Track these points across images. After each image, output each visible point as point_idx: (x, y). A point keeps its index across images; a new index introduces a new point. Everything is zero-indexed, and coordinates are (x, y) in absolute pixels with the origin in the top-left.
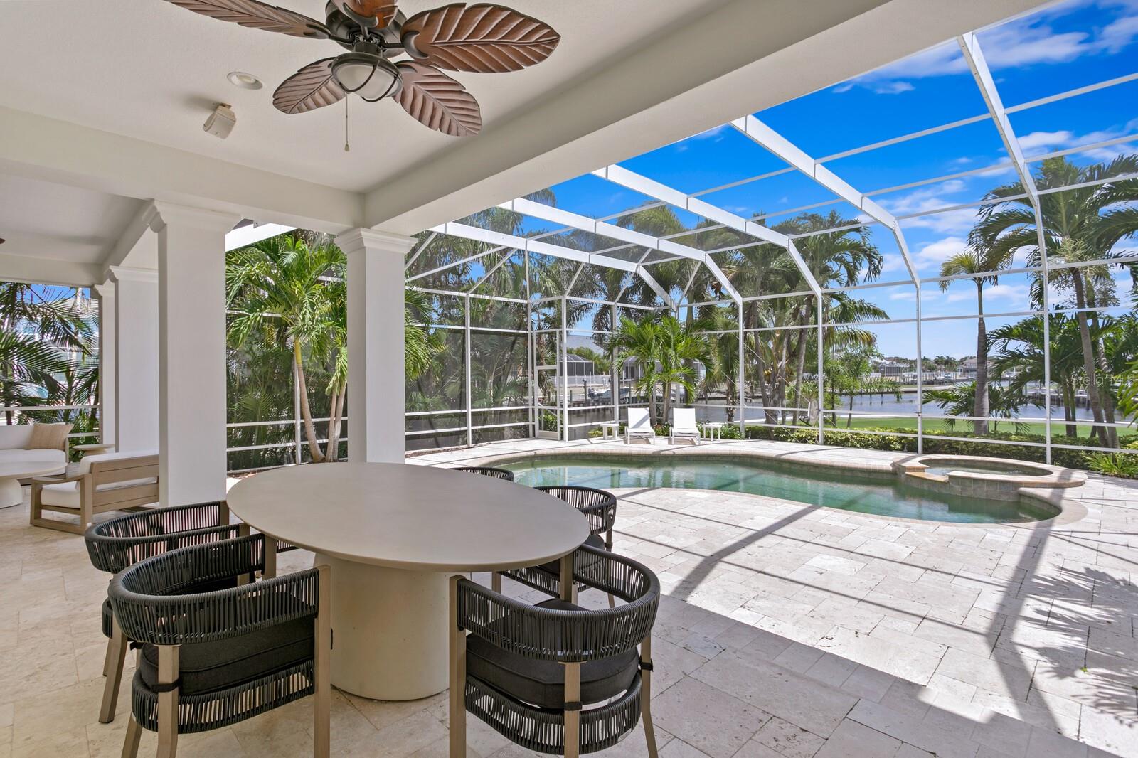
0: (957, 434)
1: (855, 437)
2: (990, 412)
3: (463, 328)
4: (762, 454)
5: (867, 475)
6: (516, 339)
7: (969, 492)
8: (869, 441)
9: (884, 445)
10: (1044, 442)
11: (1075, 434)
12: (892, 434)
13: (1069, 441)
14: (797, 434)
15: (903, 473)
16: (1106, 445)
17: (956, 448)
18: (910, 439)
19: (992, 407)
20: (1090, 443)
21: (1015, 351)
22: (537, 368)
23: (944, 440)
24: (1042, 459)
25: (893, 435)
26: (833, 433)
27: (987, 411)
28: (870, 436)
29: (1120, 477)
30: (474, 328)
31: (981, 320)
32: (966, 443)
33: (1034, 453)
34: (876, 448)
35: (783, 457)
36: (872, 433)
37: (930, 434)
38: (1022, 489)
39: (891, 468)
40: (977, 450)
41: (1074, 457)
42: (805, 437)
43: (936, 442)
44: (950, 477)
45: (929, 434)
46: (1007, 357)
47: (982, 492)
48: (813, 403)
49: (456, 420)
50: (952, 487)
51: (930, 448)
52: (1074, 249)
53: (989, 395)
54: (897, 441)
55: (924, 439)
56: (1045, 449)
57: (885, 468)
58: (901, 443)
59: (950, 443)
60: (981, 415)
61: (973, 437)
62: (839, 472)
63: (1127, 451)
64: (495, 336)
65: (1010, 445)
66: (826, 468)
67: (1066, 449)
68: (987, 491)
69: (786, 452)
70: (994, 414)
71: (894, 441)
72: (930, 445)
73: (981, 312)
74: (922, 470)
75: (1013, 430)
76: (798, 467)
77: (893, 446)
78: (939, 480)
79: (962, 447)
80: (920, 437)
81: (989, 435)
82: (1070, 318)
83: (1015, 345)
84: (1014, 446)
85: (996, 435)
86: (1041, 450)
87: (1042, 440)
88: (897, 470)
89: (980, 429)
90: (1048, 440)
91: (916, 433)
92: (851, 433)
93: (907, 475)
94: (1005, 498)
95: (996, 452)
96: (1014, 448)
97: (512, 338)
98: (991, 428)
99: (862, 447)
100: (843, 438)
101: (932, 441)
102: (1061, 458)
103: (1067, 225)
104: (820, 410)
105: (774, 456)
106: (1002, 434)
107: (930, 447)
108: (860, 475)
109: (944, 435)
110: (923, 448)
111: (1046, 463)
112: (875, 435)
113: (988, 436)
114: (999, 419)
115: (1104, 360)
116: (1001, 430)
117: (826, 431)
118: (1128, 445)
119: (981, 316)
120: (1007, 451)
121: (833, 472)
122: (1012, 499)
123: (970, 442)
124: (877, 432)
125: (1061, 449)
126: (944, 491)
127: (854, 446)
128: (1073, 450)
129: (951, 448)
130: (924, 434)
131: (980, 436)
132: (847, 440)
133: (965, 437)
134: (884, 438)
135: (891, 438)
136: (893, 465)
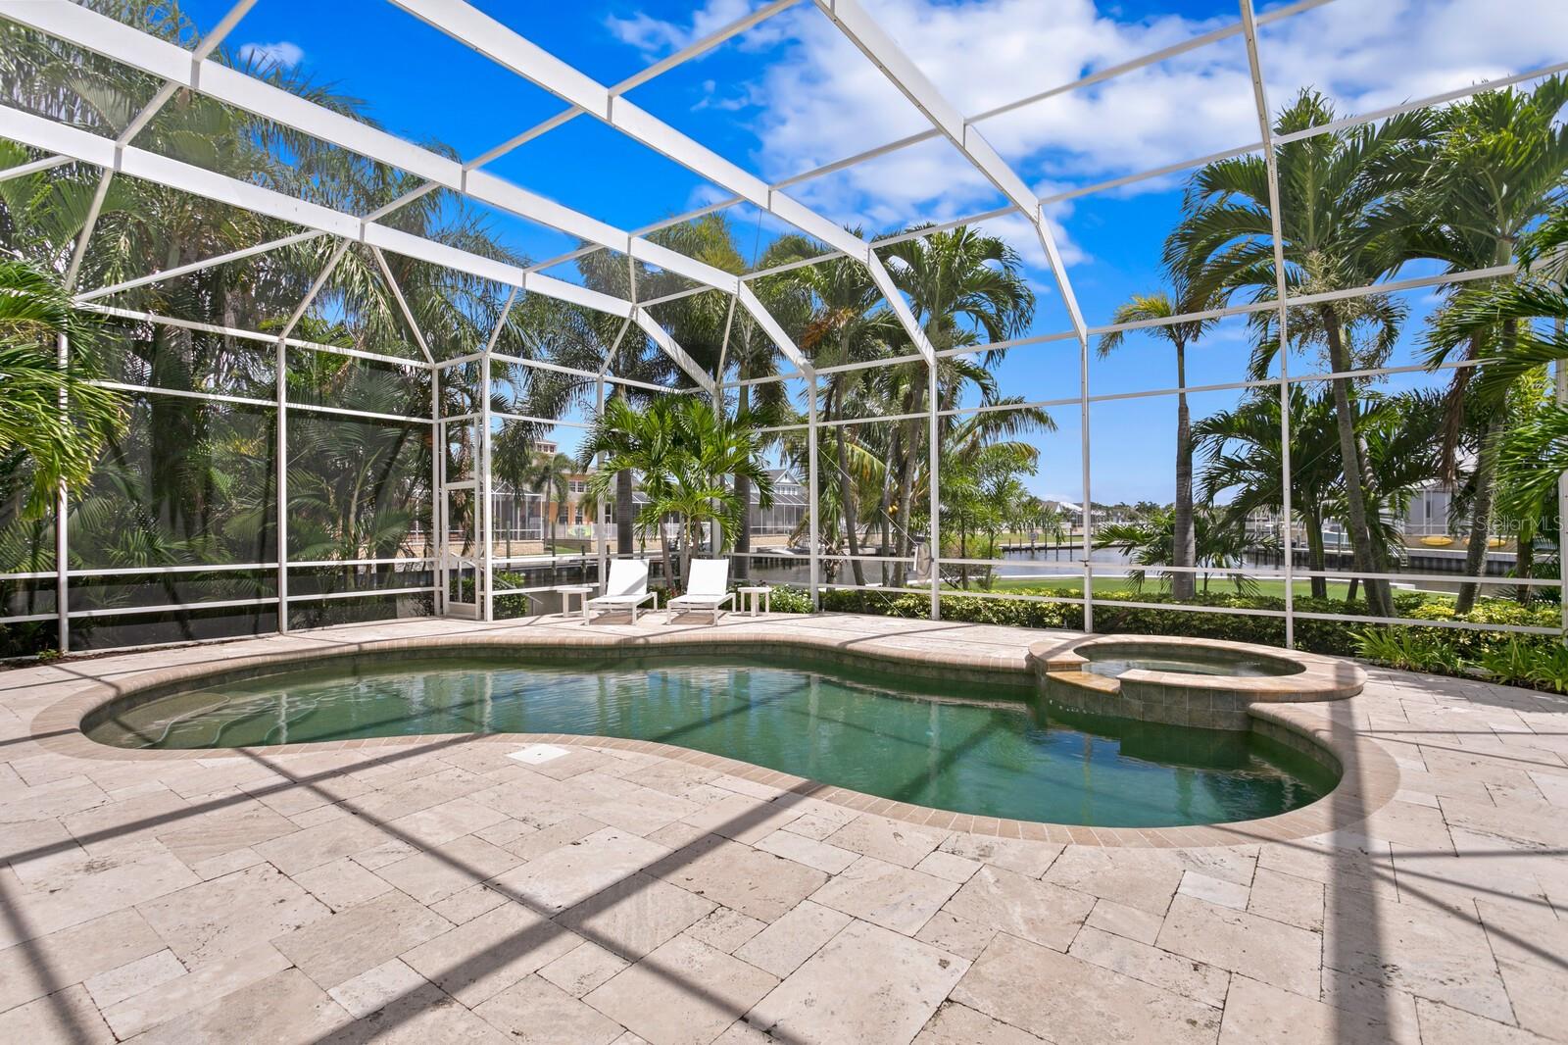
0: (1147, 598)
1: (990, 605)
2: (1197, 560)
3: (270, 403)
4: (811, 640)
5: (982, 679)
6: (405, 434)
7: (1158, 715)
8: (1011, 611)
9: (1035, 619)
10: (1282, 608)
11: (1325, 595)
12: (1046, 600)
13: (1320, 607)
14: (901, 601)
15: (1044, 673)
16: (1379, 614)
17: (1145, 621)
18: (1074, 606)
19: (1201, 552)
20: (1350, 608)
21: (1234, 457)
22: (447, 487)
23: (1127, 608)
24: (1278, 639)
25: (1049, 601)
26: (957, 599)
27: (1191, 557)
28: (1013, 603)
29: (1410, 669)
30: (293, 405)
31: (1182, 396)
32: (1160, 613)
33: (1266, 627)
34: (1023, 625)
35: (849, 646)
36: (1017, 598)
37: (1107, 599)
38: (1257, 706)
39: (1024, 664)
40: (1179, 624)
41: (1327, 633)
42: (915, 607)
43: (1114, 611)
44: (1124, 682)
45: (1105, 598)
46: (1219, 469)
47: (1182, 714)
48: (922, 549)
49: (254, 583)
50: (1128, 702)
51: (1105, 621)
52: (1327, 271)
53: (1196, 531)
54: (1054, 611)
55: (1094, 607)
56: (1284, 620)
57: (1013, 663)
58: (1060, 614)
59: (1134, 612)
60: (1183, 563)
61: (1171, 602)
62: (935, 673)
63: (1408, 622)
64: (355, 426)
65: (1228, 615)
66: (912, 666)
67: (1316, 621)
68: (1190, 712)
69: (863, 635)
70: (1203, 562)
71: (1050, 611)
72: (1105, 616)
73: (1182, 385)
74: (1074, 667)
75: (1231, 589)
76: (867, 665)
77: (1047, 620)
78: (1103, 688)
79: (1154, 619)
80: (1087, 602)
81: (1195, 599)
82: (1316, 400)
83: (1236, 447)
84: (1236, 616)
85: (1209, 599)
86: (1276, 623)
87: (1279, 605)
88: (1036, 667)
89: (1183, 587)
90: (1289, 604)
91: (1082, 596)
92: (984, 599)
93: (1050, 678)
94: (1222, 725)
95: (1206, 627)
96: (1235, 620)
97: (396, 432)
98: (1200, 587)
99: (1000, 622)
100: (971, 607)
101: (1106, 609)
102: (1309, 635)
103: (1315, 235)
104: (932, 560)
105: (835, 644)
106: (1215, 596)
107: (1107, 621)
108: (971, 677)
109: (1127, 599)
110: (1094, 621)
111: (1285, 647)
112: (1022, 601)
113: (1193, 600)
114: (1210, 570)
115: (1369, 471)
116: (1213, 590)
117: (945, 597)
118: (1412, 611)
119: (1182, 391)
120: (1224, 625)
121: (924, 673)
122: (1235, 726)
123: (1167, 611)
124: (1024, 597)
125: (1309, 620)
126: (1112, 712)
127: (988, 622)
128: (1325, 622)
129: (1137, 622)
130: (1095, 597)
131: (1184, 601)
132: (977, 611)
133: (1159, 601)
134: (1034, 604)
135: (1044, 606)
136: (1030, 658)
